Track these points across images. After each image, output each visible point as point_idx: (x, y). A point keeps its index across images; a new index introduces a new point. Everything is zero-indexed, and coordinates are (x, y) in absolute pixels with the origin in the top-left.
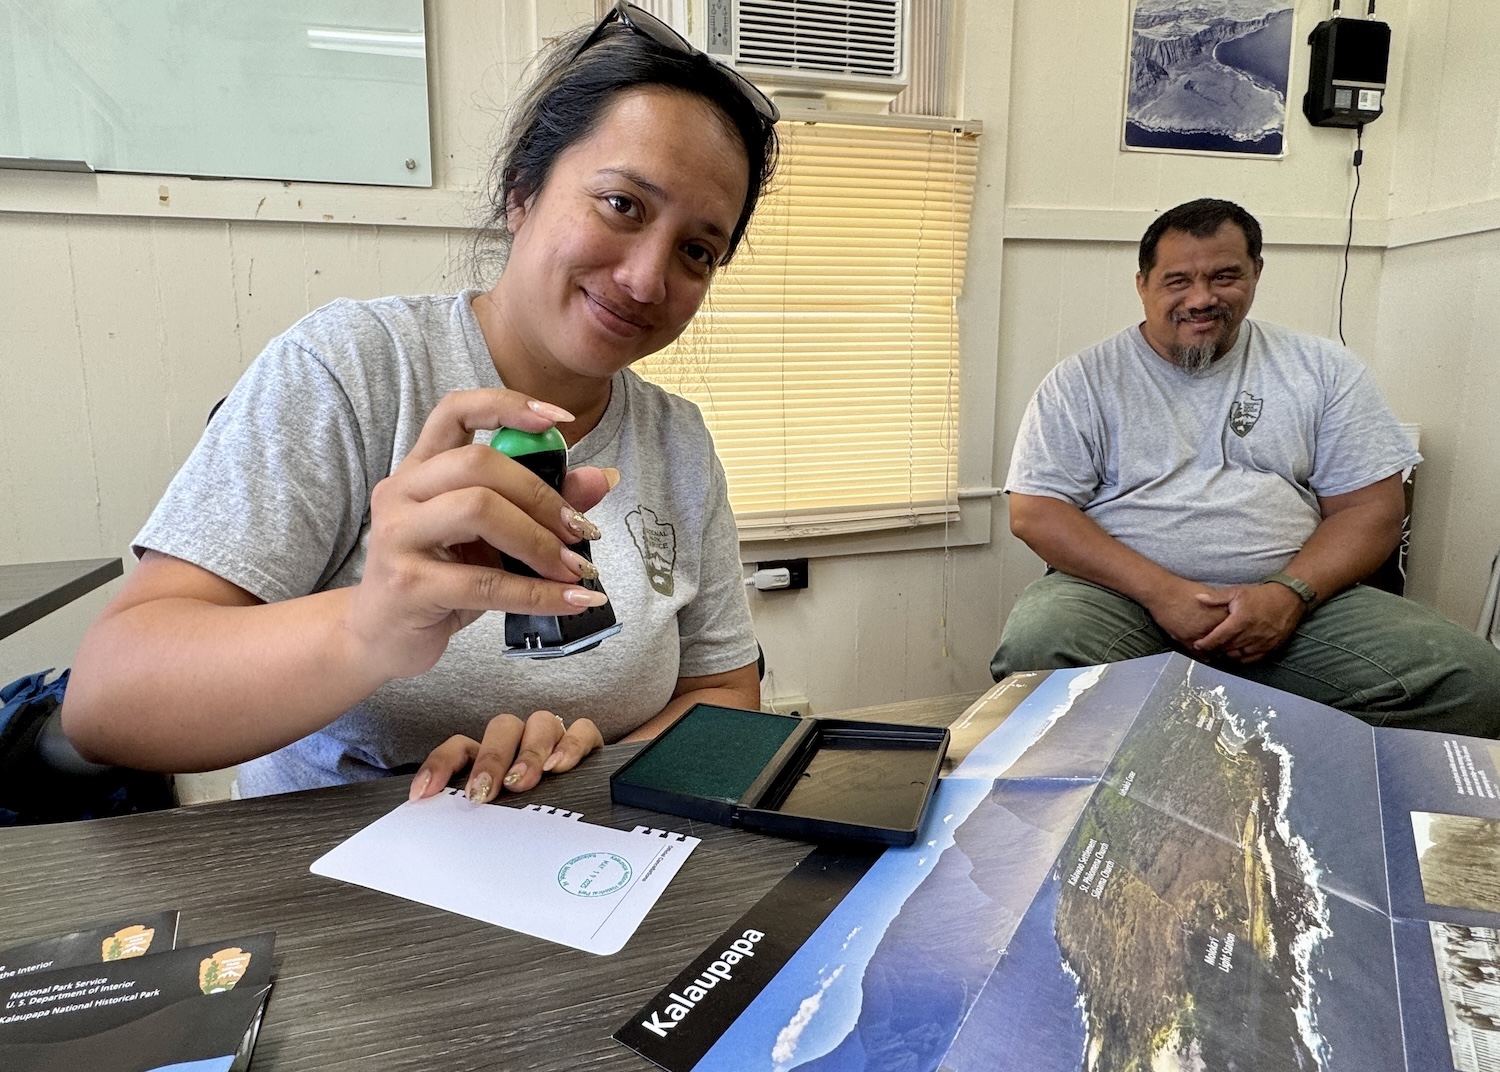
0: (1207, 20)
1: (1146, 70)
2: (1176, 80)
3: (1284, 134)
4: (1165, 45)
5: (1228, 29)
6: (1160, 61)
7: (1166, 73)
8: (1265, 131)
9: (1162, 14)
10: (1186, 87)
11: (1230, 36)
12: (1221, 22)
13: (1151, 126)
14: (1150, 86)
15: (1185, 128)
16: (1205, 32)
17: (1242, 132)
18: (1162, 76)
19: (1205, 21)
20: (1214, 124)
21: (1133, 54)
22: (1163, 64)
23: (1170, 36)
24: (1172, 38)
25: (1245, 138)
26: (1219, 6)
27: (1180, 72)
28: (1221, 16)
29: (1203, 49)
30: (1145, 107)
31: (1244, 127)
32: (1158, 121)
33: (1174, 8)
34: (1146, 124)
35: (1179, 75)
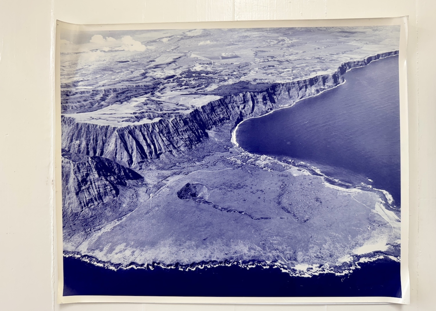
0: (213, 87)
1: (94, 175)
2: (158, 187)
3: (404, 261)
4: (131, 132)
5: (260, 97)
6: (123, 158)
7: (137, 177)
8: (359, 257)
9: (118, 86)
10: (181, 195)
11: (264, 108)
12: (243, 87)
13: (115, 261)
14: (106, 200)
15: (185, 260)
16: (212, 107)
17: (308, 261)
18: (129, 182)
19: (209, 89)
20: (245, 250)
21: (65, 153)
22: (131, 161)
23: (138, 119)
24: (145, 121)
25: (316, 271)
26: (236, 62)
27: (166, 173)
28: (243, 79)
29: (211, 133)
30: (99, 233)
31: (312, 253)
32: (128, 252)
33: (144, 75)
34: (104, 259)
35: (165, 178)
